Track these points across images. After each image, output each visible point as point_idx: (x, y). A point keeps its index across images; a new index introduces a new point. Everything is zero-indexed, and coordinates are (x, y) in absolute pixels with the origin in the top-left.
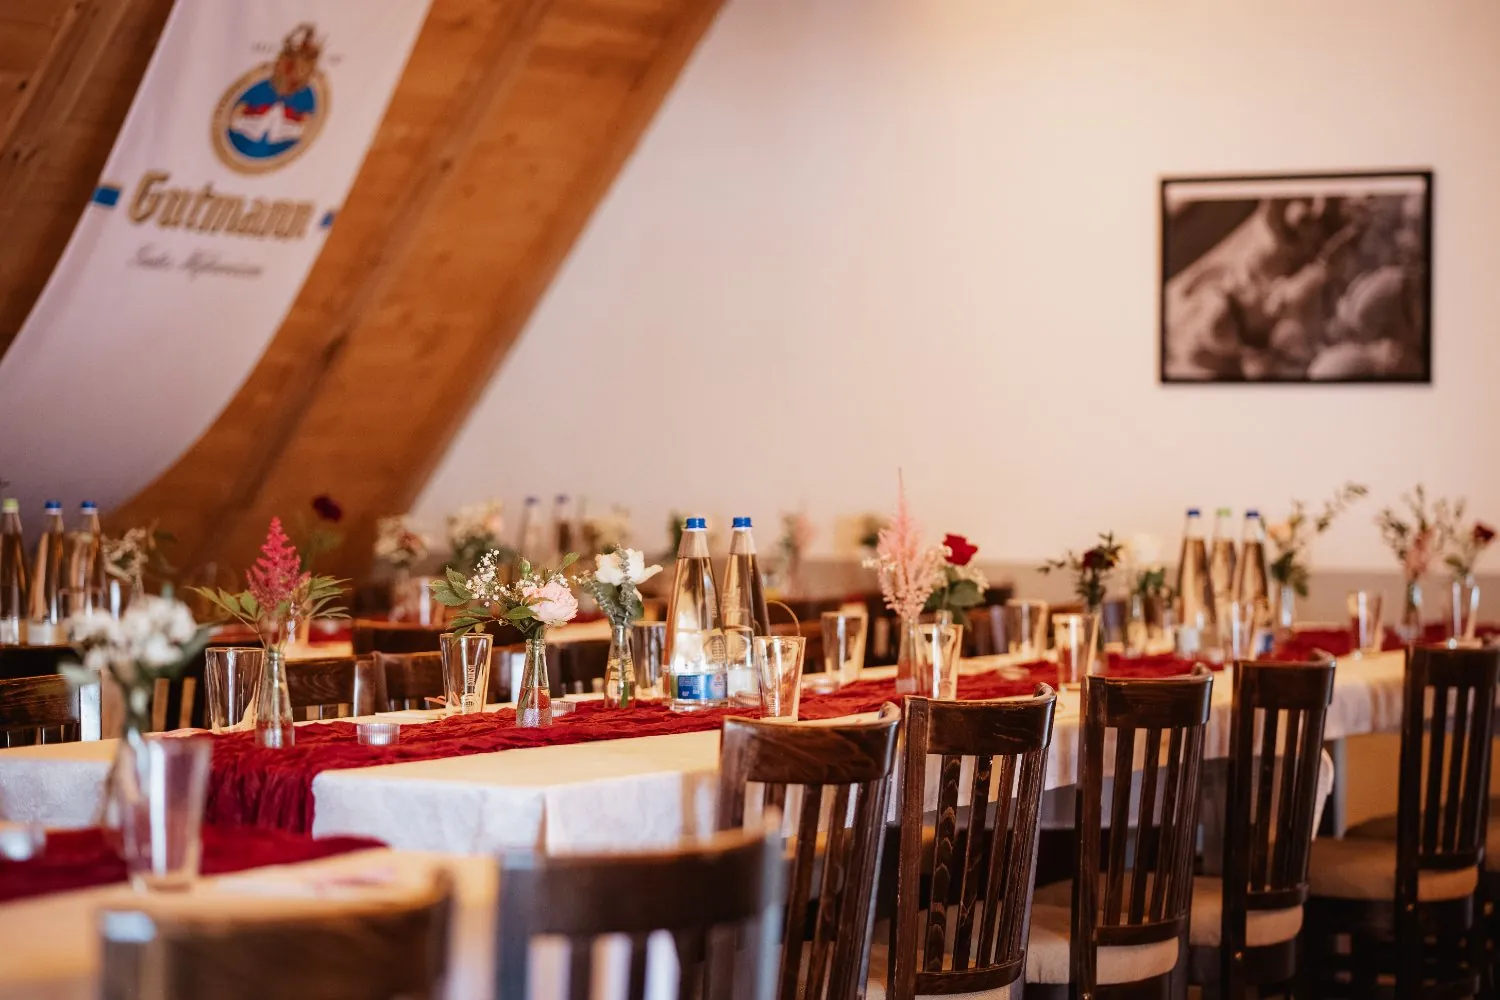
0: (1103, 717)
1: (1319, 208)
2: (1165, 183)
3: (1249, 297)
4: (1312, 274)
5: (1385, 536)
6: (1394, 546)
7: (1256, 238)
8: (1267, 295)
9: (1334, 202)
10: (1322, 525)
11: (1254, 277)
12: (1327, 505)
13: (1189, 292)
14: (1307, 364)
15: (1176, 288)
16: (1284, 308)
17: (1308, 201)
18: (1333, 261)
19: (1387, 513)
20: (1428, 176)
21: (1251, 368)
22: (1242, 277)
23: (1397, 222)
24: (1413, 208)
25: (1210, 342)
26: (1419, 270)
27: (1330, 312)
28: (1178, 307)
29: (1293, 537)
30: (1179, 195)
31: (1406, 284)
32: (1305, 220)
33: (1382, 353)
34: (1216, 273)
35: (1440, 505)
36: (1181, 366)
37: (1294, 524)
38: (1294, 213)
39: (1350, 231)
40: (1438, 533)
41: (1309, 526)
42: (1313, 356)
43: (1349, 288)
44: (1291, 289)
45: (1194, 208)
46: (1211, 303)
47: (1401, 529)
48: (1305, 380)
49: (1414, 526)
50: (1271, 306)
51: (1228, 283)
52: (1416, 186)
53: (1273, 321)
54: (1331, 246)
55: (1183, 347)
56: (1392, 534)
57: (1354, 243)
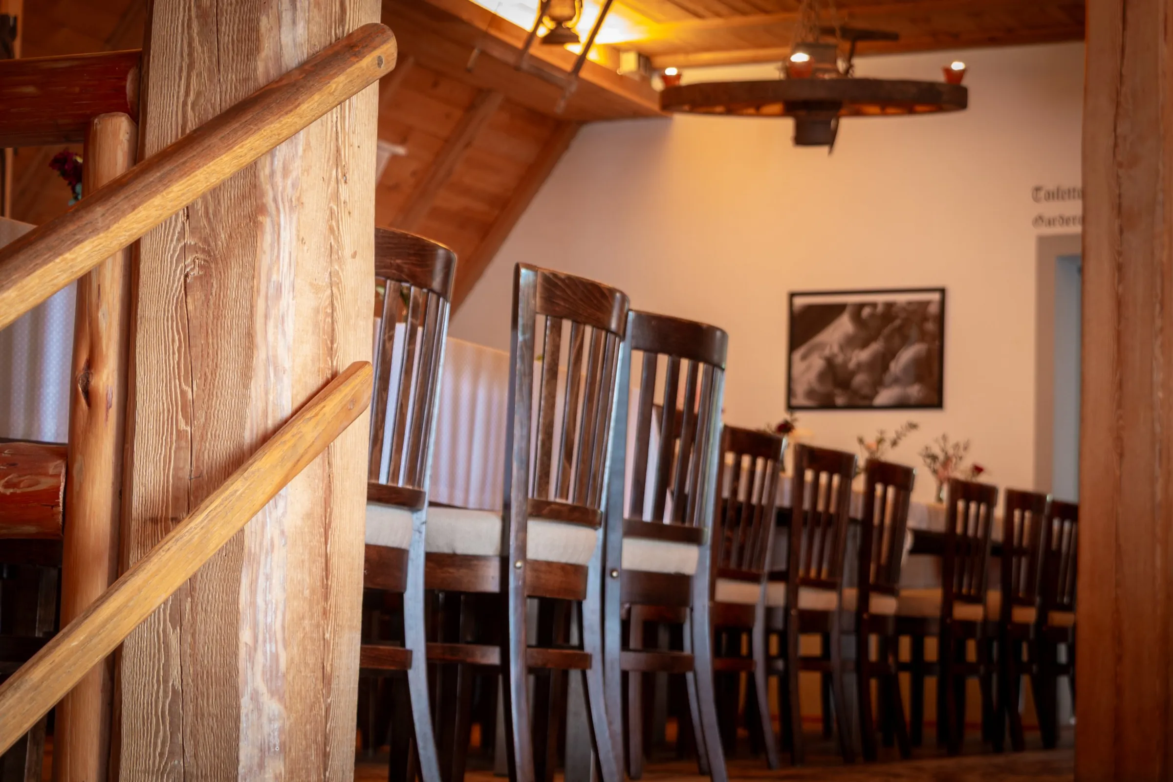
0: (805, 463)
1: (880, 309)
2: (792, 295)
3: (840, 359)
4: (876, 347)
5: (925, 461)
6: (930, 467)
7: (844, 325)
8: (850, 359)
9: (889, 306)
10: (894, 443)
11: (842, 348)
12: (897, 432)
13: (804, 357)
14: (871, 398)
15: (797, 355)
16: (860, 366)
17: (874, 305)
18: (888, 339)
19: (927, 448)
20: (942, 291)
21: (840, 401)
22: (836, 349)
23: (925, 318)
24: (933, 309)
25: (817, 386)
26: (937, 343)
27: (885, 368)
28: (799, 367)
29: (878, 449)
30: (799, 302)
31: (929, 352)
32: (872, 316)
33: (915, 391)
34: (821, 346)
35: (956, 446)
36: (800, 400)
37: (880, 441)
38: (866, 312)
39: (898, 322)
40: (954, 460)
41: (887, 445)
42: (876, 393)
43: (897, 356)
44: (863, 355)
45: (809, 309)
46: (817, 363)
47: (934, 458)
48: (871, 407)
49: (941, 457)
50: (852, 365)
51: (827, 352)
52: (936, 297)
53: (853, 374)
54: (886, 331)
55: (800, 389)
56: (929, 461)
57: (900, 329)
